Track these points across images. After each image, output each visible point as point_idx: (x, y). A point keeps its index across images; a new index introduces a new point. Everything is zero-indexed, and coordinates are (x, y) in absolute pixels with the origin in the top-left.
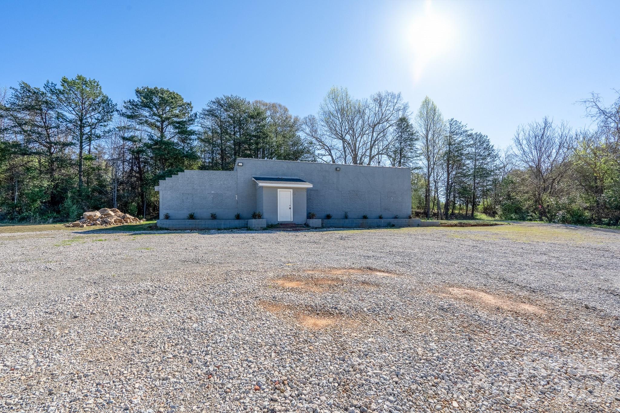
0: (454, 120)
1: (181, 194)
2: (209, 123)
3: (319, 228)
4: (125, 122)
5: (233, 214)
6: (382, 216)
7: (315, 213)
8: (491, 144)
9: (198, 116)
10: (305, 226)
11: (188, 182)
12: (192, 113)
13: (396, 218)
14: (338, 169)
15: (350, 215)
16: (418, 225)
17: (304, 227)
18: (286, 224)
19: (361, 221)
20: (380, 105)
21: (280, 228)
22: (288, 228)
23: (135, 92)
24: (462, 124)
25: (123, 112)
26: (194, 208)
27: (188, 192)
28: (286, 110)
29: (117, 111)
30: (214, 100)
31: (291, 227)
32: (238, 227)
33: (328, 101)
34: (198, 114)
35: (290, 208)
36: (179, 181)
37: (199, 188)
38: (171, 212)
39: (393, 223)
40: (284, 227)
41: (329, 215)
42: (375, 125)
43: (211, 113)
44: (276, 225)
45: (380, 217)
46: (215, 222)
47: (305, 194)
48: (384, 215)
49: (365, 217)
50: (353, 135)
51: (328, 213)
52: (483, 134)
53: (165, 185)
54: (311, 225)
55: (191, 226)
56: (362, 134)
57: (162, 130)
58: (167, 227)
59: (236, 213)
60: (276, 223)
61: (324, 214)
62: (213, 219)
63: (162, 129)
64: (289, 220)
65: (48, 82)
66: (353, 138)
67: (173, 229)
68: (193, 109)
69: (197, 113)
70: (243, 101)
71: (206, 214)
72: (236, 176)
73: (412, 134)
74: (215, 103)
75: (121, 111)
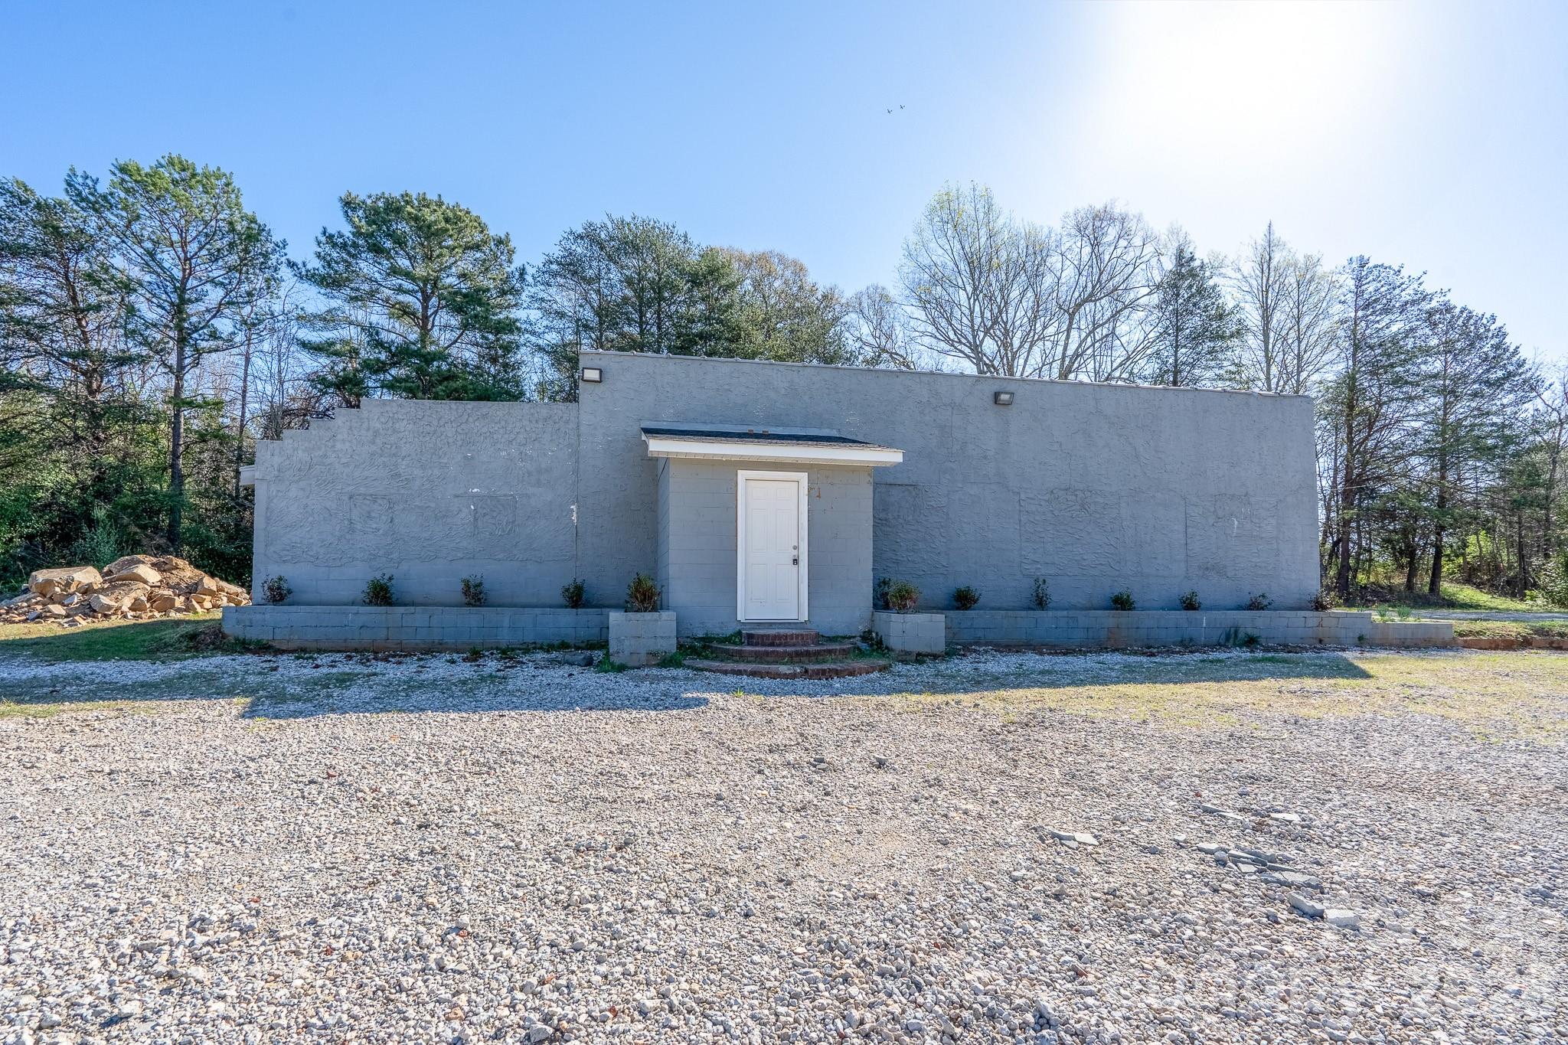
0: (1371, 265)
1: (346, 498)
2: (564, 298)
3: (935, 657)
4: (315, 300)
5: (553, 583)
6: (1200, 599)
7: (911, 586)
8: (1511, 341)
9: (529, 278)
10: (864, 646)
11: (374, 448)
12: (513, 267)
13: (1254, 606)
14: (1004, 397)
15: (1055, 596)
16: (1361, 638)
17: (861, 654)
18: (773, 641)
19: (1110, 619)
20: (1095, 244)
21: (741, 657)
22: (779, 658)
23: (339, 205)
24: (1404, 273)
25: (309, 267)
26: (395, 556)
27: (371, 491)
28: (800, 270)
29: (291, 265)
30: (580, 231)
31: (795, 657)
32: (572, 642)
33: (928, 234)
34: (530, 271)
35: (796, 561)
36: (339, 446)
37: (418, 472)
38: (295, 574)
39: (1250, 631)
40: (759, 657)
41: (968, 590)
42: (1079, 306)
43: (570, 268)
44: (727, 640)
45: (1190, 605)
46: (472, 619)
47: (864, 497)
48: (1207, 590)
49: (1121, 603)
50: (1006, 345)
51: (962, 583)
52: (1478, 311)
53: (277, 460)
54: (895, 642)
55: (367, 637)
56: (1031, 340)
57: (424, 325)
58: (266, 637)
59: (568, 582)
60: (729, 631)
61: (942, 588)
62: (469, 604)
63: (425, 318)
64: (792, 615)
65: (73, 173)
66: (1006, 350)
67: (292, 646)
68: (514, 257)
69: (527, 267)
70: (667, 235)
71: (446, 581)
72: (572, 425)
73: (1221, 317)
74: (582, 238)
75: (304, 264)
